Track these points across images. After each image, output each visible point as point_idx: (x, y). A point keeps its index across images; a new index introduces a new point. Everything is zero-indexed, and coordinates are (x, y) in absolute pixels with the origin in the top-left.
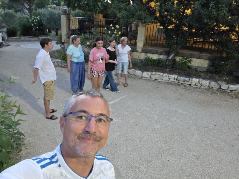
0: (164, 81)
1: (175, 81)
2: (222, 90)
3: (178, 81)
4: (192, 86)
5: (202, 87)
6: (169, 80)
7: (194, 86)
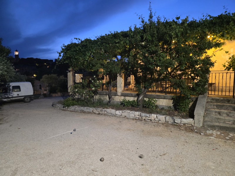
0: (131, 117)
1: (139, 117)
2: (176, 124)
3: (141, 117)
4: (152, 121)
5: (160, 122)
6: (134, 116)
7: (154, 121)
